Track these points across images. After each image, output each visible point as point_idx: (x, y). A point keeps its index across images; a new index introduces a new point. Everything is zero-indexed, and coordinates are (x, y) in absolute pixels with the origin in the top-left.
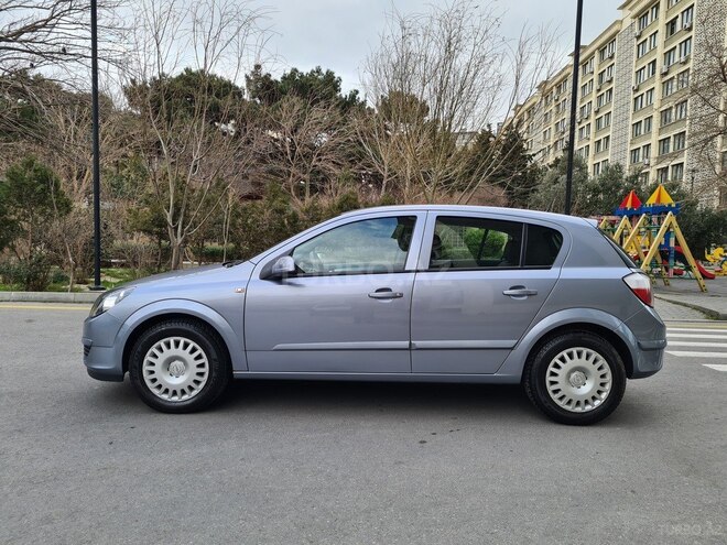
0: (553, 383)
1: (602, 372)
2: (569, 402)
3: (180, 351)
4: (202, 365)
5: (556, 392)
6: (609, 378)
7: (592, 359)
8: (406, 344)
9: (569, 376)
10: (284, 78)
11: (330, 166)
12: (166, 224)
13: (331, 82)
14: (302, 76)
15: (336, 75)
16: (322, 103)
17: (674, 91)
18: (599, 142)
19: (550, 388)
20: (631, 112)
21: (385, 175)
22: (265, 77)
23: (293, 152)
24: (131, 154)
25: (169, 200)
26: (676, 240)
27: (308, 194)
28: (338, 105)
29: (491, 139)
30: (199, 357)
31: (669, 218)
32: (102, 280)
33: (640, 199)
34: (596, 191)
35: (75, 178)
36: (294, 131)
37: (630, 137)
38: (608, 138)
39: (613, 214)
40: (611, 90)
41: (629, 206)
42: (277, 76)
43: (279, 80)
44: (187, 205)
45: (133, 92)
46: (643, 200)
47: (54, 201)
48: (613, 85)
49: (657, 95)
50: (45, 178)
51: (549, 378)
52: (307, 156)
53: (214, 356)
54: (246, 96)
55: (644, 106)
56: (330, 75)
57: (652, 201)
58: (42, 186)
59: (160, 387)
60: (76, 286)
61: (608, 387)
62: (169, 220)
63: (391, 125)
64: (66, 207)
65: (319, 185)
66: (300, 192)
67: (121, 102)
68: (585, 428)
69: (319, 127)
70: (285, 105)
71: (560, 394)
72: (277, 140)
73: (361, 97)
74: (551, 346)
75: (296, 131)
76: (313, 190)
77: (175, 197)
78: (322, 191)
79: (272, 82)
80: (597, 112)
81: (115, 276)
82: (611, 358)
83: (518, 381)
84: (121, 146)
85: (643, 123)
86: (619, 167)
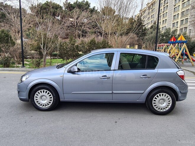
0: (154, 103)
1: (169, 100)
2: (159, 109)
3: (44, 94)
4: (51, 98)
5: (155, 106)
6: (171, 102)
7: (166, 96)
8: (111, 92)
9: (159, 101)
10: (74, 3)
11: (87, 29)
12: (41, 49)
13: (88, 4)
14: (79, 3)
15: (89, 2)
16: (85, 10)
17: (186, 6)
18: (164, 21)
19: (154, 105)
20: (173, 12)
21: (103, 32)
22: (69, 3)
23: (77, 25)
24: (32, 26)
25: (42, 42)
26: (186, 50)
27: (81, 37)
28: (90, 11)
29: (133, 20)
30: (50, 95)
31: (185, 45)
32: (24, 63)
33: (176, 39)
34: (163, 36)
35: (17, 33)
36: (77, 19)
37: (172, 19)
38: (166, 20)
39: (168, 43)
40: (167, 6)
41: (172, 41)
42: (72, 3)
43: (73, 4)
44: (47, 43)
45: (32, 8)
46: (177, 39)
47: (10, 42)
48: (168, 4)
49: (181, 7)
50: (7, 36)
51: (153, 102)
52: (81, 26)
53: (54, 95)
54: (64, 9)
55: (177, 10)
56: (87, 2)
57: (179, 39)
58: (7, 38)
59: (39, 104)
60: (18, 65)
61: (171, 104)
62: (42, 48)
63: (105, 17)
64: (14, 44)
65: (84, 34)
66: (79, 36)
67: (29, 11)
68: (163, 116)
69: (84, 18)
70: (75, 11)
71: (156, 106)
72: (72, 21)
73: (96, 8)
74: (154, 93)
75: (78, 19)
76: (83, 36)
77: (44, 40)
78: (85, 36)
79: (71, 4)
80: (163, 12)
81: (28, 62)
82: (172, 96)
83: (144, 103)
84: (29, 24)
85: (176, 15)
86: (170, 29)
